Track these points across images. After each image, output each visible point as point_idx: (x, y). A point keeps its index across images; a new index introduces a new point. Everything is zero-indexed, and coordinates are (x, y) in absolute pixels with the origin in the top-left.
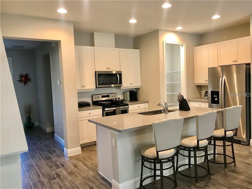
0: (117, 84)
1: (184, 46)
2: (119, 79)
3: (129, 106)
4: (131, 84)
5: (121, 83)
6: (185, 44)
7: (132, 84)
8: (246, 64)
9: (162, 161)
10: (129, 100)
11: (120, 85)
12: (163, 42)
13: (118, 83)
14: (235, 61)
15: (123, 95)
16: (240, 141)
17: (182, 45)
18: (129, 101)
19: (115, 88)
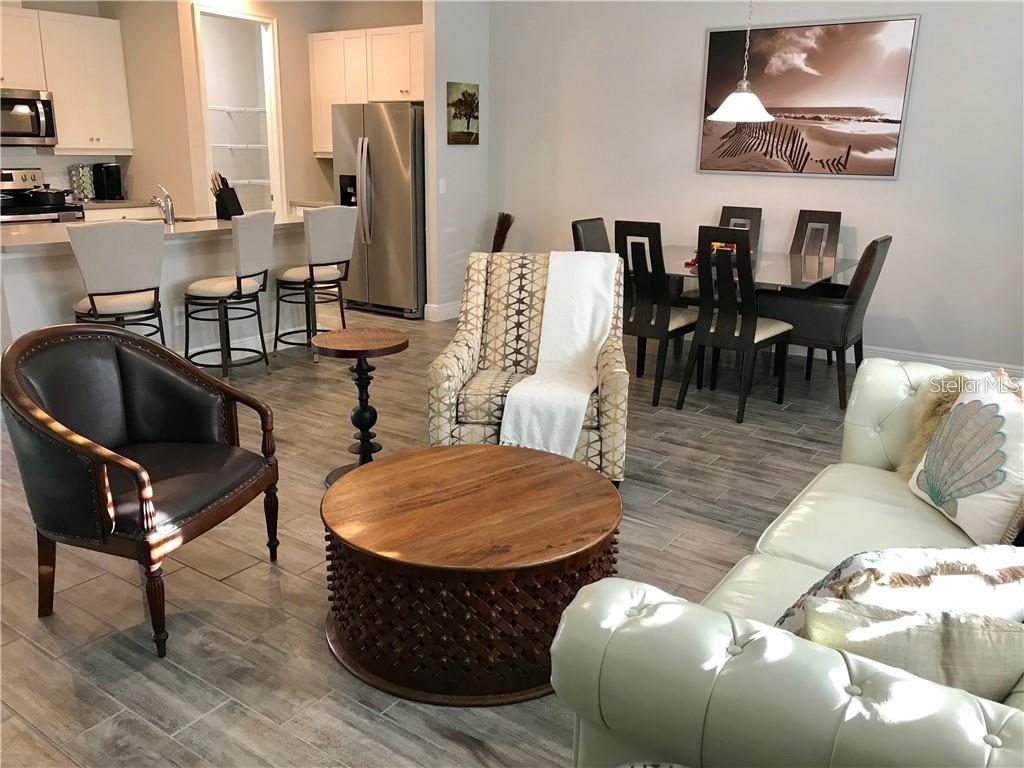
0: (38, 135)
1: (270, 27)
2: (43, 119)
3: (86, 212)
4: (92, 139)
5: (51, 131)
6: (275, 20)
7: (98, 140)
8: (414, 103)
9: (126, 319)
10: (91, 196)
11: (48, 141)
12: (192, 6)
13: (43, 133)
14: (404, 90)
15: (67, 177)
16: (402, 310)
17: (267, 25)
18: (92, 199)
19: (34, 150)
